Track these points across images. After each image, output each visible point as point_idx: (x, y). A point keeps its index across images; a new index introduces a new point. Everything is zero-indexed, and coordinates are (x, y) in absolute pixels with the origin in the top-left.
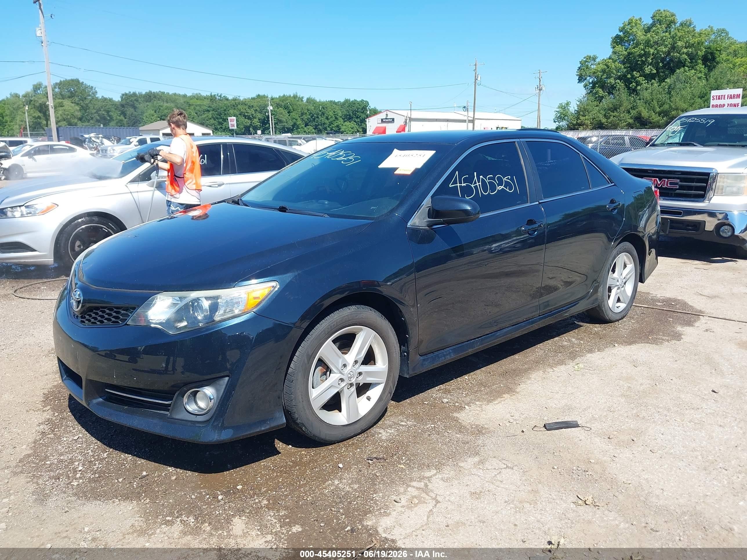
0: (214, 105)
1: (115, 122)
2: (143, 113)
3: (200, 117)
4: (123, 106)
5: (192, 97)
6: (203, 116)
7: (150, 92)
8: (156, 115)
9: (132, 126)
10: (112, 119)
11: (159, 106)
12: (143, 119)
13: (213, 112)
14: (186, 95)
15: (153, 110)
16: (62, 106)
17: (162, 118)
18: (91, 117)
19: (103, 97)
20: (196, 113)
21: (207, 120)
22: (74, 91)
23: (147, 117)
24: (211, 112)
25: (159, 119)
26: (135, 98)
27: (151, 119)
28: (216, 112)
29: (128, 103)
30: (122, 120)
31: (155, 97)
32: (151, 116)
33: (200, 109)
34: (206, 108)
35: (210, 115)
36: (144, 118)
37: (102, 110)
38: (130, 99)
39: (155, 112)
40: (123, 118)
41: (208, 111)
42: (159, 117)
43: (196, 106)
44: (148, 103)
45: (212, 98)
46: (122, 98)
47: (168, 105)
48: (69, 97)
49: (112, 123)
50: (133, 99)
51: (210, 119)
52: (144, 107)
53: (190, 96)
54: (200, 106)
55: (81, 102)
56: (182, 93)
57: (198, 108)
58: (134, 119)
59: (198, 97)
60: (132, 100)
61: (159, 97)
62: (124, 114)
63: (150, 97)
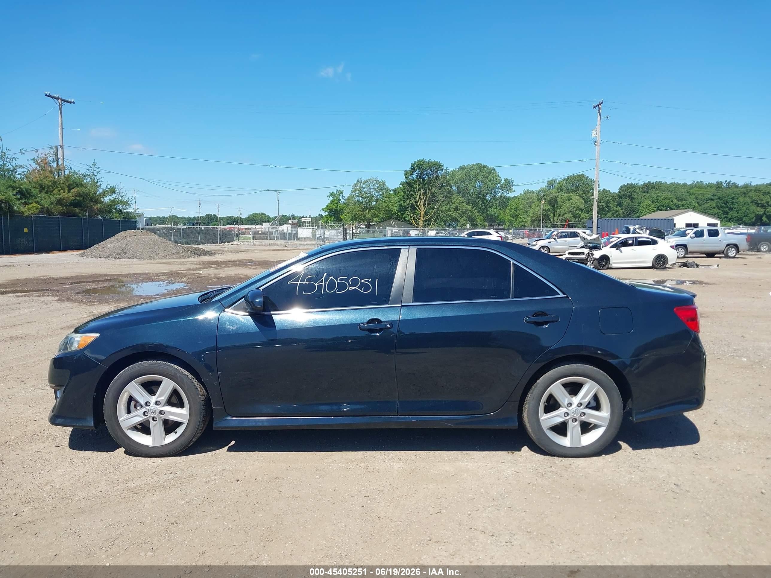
0: (720, 193)
1: (611, 213)
2: (639, 203)
3: (703, 206)
4: (620, 197)
5: (692, 186)
6: (706, 206)
7: (649, 182)
8: (652, 206)
9: (628, 216)
10: (609, 210)
11: (657, 196)
12: (639, 209)
13: (718, 200)
14: (686, 184)
15: (650, 201)
16: (569, 200)
17: (660, 208)
18: (590, 209)
19: (604, 189)
20: (698, 203)
21: (710, 210)
22: (579, 185)
23: (643, 208)
24: (715, 201)
25: (655, 209)
26: (633, 189)
27: (648, 209)
28: (721, 200)
29: (626, 194)
30: (618, 211)
31: (654, 187)
32: (648, 207)
33: (703, 198)
34: (709, 196)
35: (714, 204)
36: (641, 208)
37: (602, 201)
38: (629, 191)
39: (652, 202)
40: (620, 209)
41: (712, 199)
42: (656, 208)
43: (698, 195)
44: (644, 194)
45: (719, 186)
46: (620, 189)
47: (666, 195)
48: (574, 191)
49: (609, 214)
50: (632, 190)
51: (714, 208)
52: (642, 198)
53: (690, 185)
54: (703, 194)
55: (584, 195)
56: (681, 182)
57: (700, 196)
58: (630, 210)
59: (699, 186)
60: (630, 191)
61: (657, 187)
62: (620, 205)
63: (648, 188)
